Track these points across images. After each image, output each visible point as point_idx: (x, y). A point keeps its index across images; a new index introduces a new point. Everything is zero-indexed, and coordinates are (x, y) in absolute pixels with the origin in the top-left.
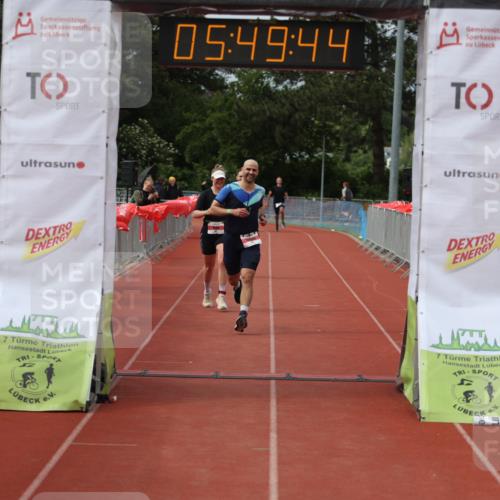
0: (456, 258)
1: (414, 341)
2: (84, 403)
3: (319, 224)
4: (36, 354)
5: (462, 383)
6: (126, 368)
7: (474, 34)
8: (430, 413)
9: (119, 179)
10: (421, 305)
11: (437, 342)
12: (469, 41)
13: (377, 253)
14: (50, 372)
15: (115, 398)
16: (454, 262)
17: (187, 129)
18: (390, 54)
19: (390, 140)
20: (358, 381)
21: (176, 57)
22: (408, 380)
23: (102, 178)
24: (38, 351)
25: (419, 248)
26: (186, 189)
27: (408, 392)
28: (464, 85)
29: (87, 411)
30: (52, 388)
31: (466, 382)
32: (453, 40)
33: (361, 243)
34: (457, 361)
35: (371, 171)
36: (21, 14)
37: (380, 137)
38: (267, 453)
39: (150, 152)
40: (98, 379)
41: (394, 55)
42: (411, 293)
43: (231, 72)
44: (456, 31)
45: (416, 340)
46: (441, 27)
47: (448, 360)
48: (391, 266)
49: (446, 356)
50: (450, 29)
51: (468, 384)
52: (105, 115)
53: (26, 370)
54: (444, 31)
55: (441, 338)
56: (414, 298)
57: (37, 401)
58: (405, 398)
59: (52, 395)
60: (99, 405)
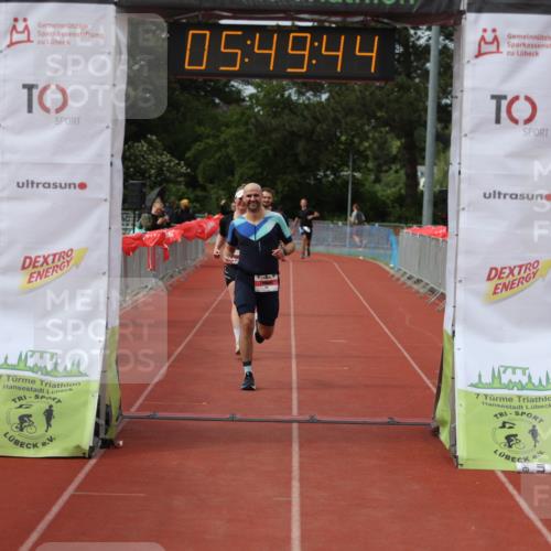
0: (496, 288)
1: (450, 380)
2: (87, 448)
3: (345, 251)
4: (33, 394)
5: (503, 426)
6: (133, 409)
7: (515, 41)
8: (467, 460)
9: (124, 201)
10: (458, 341)
11: (476, 381)
12: (510, 49)
13: (409, 283)
14: (49, 414)
15: (121, 443)
16: (495, 293)
17: (198, 146)
18: (424, 64)
19: (424, 158)
20: (388, 423)
21: (187, 67)
22: (443, 423)
23: (106, 200)
24: (36, 390)
25: (455, 277)
26: (199, 212)
27: (444, 436)
28: (505, 97)
29: (90, 457)
30: (51, 432)
31: (507, 425)
32: (493, 48)
33: (392, 272)
34: (498, 402)
35: (403, 191)
36: (16, 20)
37: (413, 156)
38: (289, 503)
39: (160, 172)
40: (102, 422)
41: (428, 65)
42: (447, 327)
43: (248, 83)
44: (496, 39)
45: (453, 378)
46: (480, 34)
47: (488, 401)
48: (425, 297)
49: (486, 396)
50: (489, 36)
51: (510, 428)
52: (110, 130)
53: (23, 411)
54: (483, 38)
55: (480, 376)
56: (450, 333)
57: (35, 446)
58: (441, 442)
59: (51, 440)
60: (103, 451)
